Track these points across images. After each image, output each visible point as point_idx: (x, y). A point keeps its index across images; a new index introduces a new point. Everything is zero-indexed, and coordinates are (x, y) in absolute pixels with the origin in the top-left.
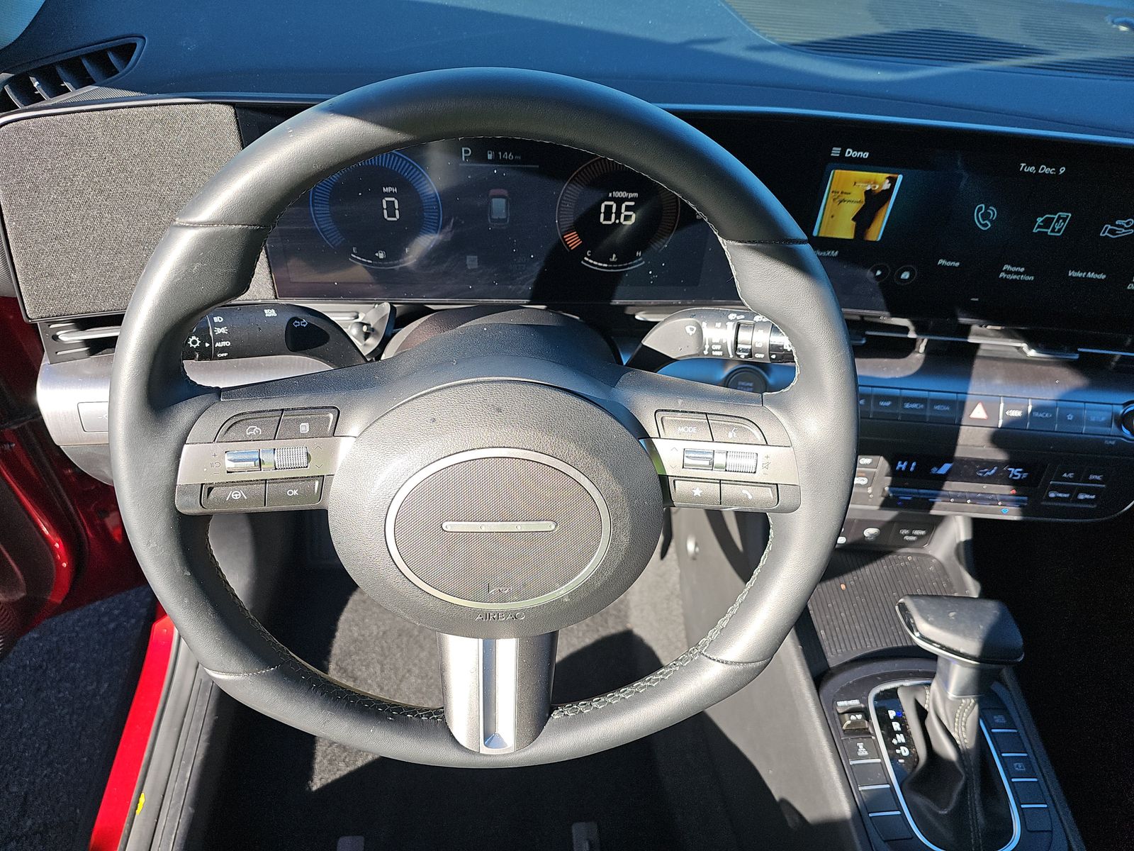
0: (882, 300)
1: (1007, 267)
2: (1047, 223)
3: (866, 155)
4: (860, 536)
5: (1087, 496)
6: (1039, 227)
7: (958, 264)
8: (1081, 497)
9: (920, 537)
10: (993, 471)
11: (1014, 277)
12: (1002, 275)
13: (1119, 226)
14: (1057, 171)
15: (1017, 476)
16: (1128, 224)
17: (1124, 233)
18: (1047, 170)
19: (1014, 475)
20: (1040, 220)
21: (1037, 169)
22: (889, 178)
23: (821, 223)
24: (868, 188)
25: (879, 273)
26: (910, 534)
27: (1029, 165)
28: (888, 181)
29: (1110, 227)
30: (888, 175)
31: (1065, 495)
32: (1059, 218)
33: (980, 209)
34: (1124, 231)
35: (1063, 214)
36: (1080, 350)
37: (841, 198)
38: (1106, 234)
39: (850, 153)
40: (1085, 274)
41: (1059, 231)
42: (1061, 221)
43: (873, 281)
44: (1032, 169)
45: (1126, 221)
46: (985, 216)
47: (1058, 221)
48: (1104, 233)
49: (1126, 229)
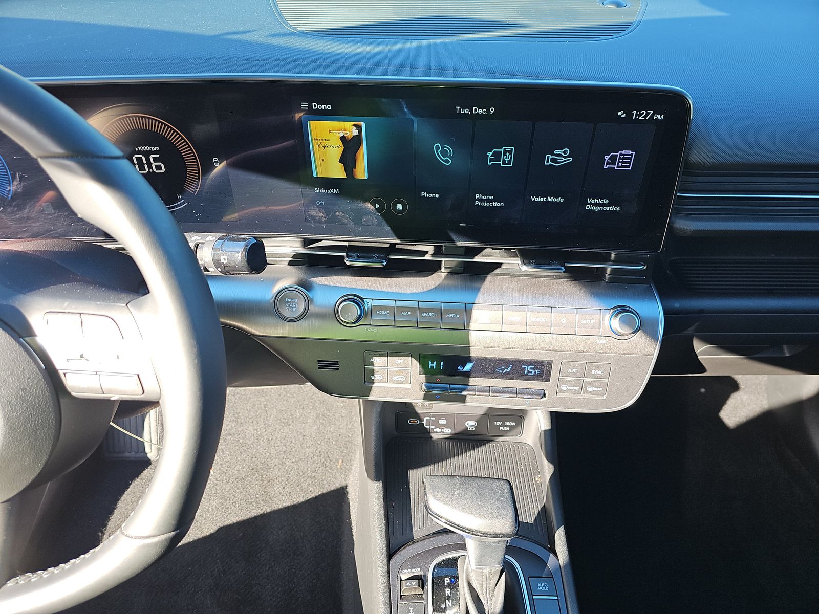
0: (389, 228)
1: (478, 196)
2: (497, 156)
3: (329, 107)
4: (464, 427)
5: (596, 389)
6: (491, 160)
7: (437, 196)
8: (590, 389)
9: (512, 427)
10: (510, 368)
11: (488, 204)
12: (477, 203)
13: (557, 155)
14: (488, 111)
15: (531, 372)
16: (565, 152)
17: (564, 161)
18: (480, 111)
19: (528, 372)
20: (490, 154)
21: (471, 110)
22: (355, 125)
23: (316, 165)
24: (342, 135)
25: (377, 206)
26: (504, 425)
27: (463, 108)
28: (355, 128)
29: (550, 157)
30: (354, 123)
31: (575, 388)
32: (505, 152)
33: (437, 148)
34: (564, 159)
35: (508, 148)
36: (566, 264)
37: (324, 145)
38: (550, 163)
39: (316, 106)
40: (545, 198)
41: (509, 162)
42: (508, 154)
43: (375, 212)
44: (467, 111)
45: (563, 151)
46: (444, 153)
47: (505, 155)
48: (547, 162)
49: (565, 157)
